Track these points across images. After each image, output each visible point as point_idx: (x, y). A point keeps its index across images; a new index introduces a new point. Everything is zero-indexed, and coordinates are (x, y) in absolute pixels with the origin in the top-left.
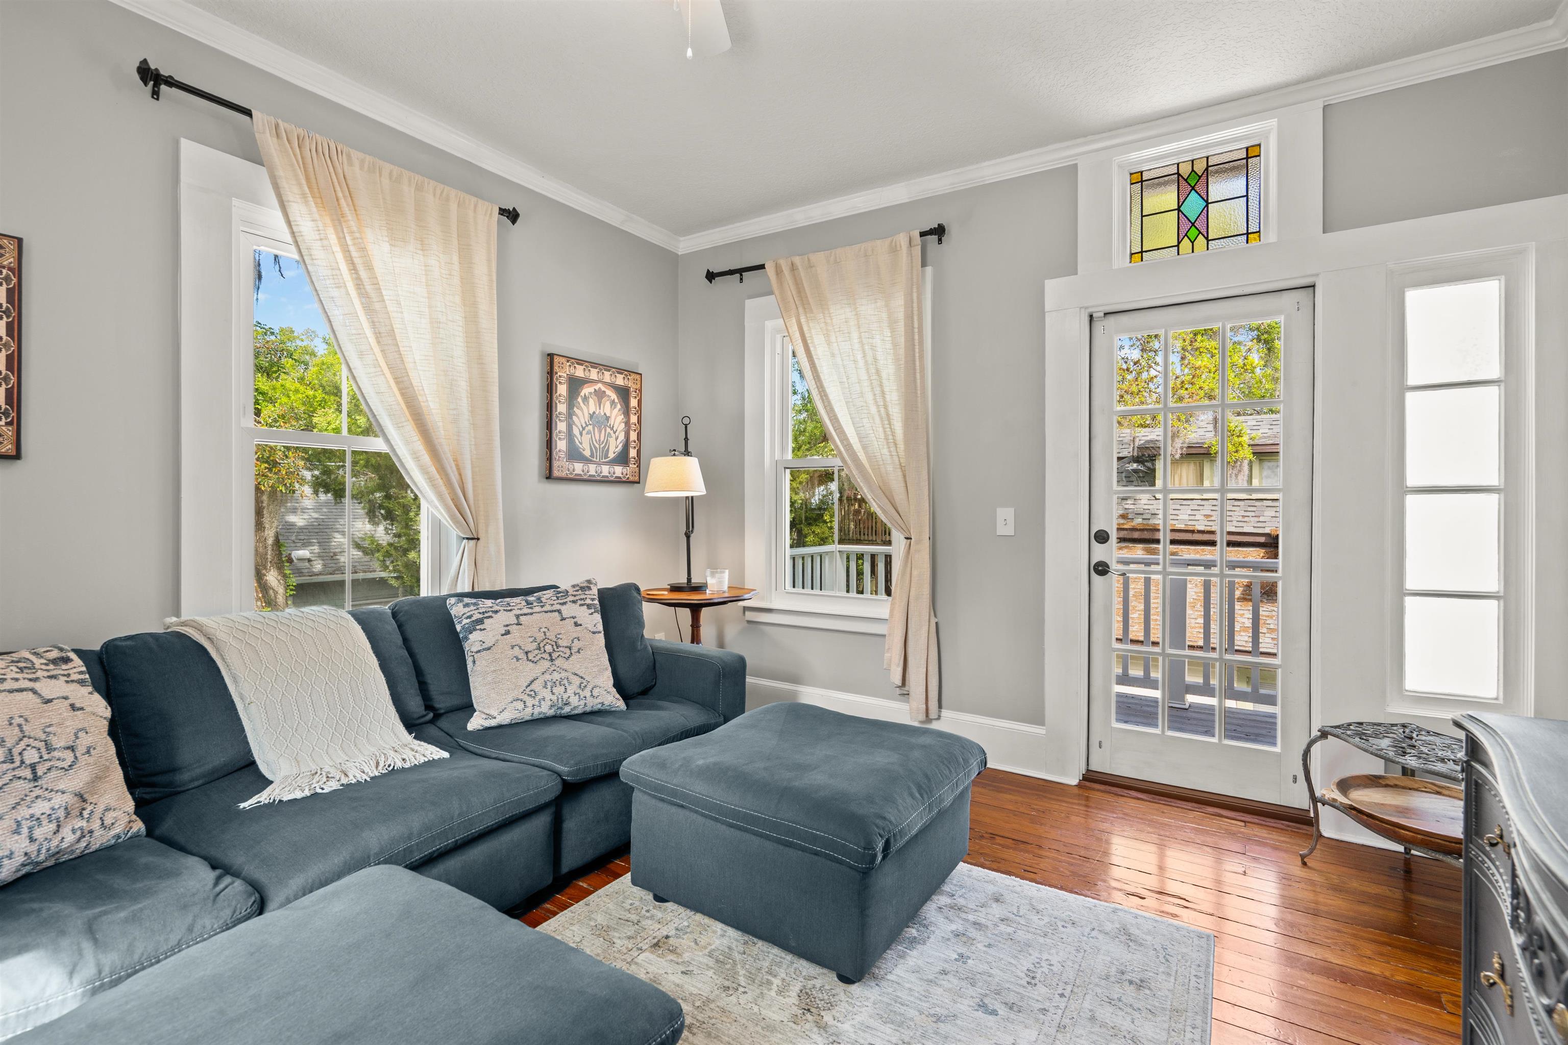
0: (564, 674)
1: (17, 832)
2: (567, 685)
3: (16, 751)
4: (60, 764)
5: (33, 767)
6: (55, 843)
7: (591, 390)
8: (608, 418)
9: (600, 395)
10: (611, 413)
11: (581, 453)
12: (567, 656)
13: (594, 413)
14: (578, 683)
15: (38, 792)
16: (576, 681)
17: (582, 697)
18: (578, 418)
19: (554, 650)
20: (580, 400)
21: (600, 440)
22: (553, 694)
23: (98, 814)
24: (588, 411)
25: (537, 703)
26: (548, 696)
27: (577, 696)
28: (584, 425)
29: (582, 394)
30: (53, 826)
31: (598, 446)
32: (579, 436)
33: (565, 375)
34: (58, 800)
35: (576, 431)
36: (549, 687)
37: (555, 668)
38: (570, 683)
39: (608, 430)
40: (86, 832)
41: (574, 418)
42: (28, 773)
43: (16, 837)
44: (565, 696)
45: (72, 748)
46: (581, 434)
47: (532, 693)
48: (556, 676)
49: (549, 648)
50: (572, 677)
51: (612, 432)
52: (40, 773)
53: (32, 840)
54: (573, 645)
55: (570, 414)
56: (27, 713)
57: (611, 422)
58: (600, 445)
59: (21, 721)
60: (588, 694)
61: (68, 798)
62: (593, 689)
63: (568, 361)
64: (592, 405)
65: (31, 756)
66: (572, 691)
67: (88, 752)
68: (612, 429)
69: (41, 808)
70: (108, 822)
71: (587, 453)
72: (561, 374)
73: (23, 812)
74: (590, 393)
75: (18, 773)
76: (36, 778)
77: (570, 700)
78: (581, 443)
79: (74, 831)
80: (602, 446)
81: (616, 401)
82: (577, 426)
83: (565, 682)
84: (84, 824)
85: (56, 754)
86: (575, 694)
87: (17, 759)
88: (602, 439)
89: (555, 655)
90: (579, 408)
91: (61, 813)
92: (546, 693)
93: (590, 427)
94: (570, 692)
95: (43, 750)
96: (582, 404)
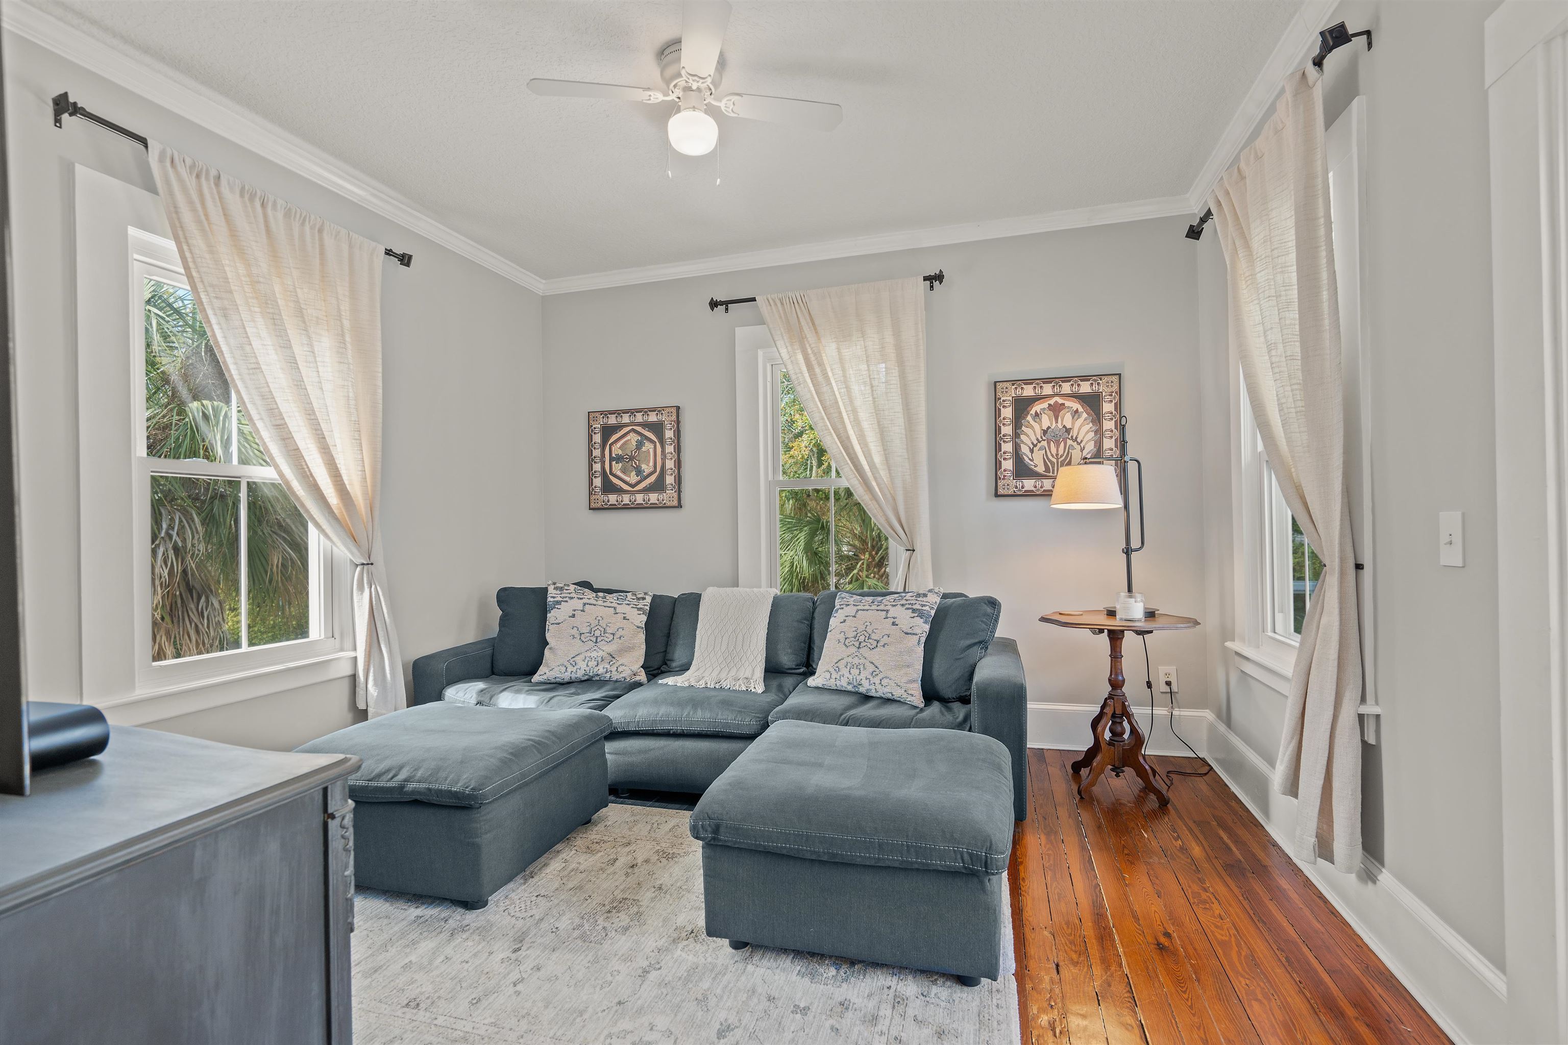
0: (862, 661)
1: (584, 661)
2: (862, 669)
3: (593, 630)
4: (606, 639)
5: (597, 637)
6: (596, 670)
7: (1045, 405)
8: (1068, 431)
9: (1056, 410)
10: (1073, 424)
11: (1031, 470)
12: (871, 647)
13: (1049, 428)
14: (871, 670)
15: (596, 648)
16: (871, 668)
17: (871, 682)
18: (1028, 436)
19: (864, 641)
20: (1029, 418)
21: (1057, 455)
22: (850, 674)
23: (616, 665)
24: (1041, 427)
25: (838, 678)
26: (847, 675)
27: (868, 681)
28: (1035, 442)
29: (1033, 412)
30: (596, 663)
31: (1055, 460)
32: (1029, 454)
33: (1011, 398)
34: (601, 653)
35: (1025, 449)
36: (848, 667)
37: (858, 654)
38: (865, 669)
39: (1069, 442)
40: (609, 670)
41: (1023, 437)
42: (594, 639)
43: (583, 662)
44: (859, 678)
45: (614, 634)
46: (1032, 451)
47: (837, 669)
48: (856, 661)
49: (862, 638)
50: (867, 664)
51: (1075, 444)
52: (598, 641)
53: (587, 666)
54: (882, 639)
55: (1016, 435)
56: (604, 616)
57: (1074, 433)
58: (1057, 459)
59: (600, 619)
60: (878, 682)
61: (604, 654)
62: (883, 678)
63: (1013, 385)
64: (1046, 421)
65: (597, 633)
66: (865, 675)
67: (620, 638)
68: (1076, 440)
69: (594, 654)
70: (620, 669)
71: (1041, 469)
72: (1004, 398)
73: (588, 654)
74: (1044, 409)
75: (591, 638)
76: (596, 642)
77: (862, 682)
78: (1032, 460)
79: (604, 668)
80: (1060, 460)
81: (1080, 409)
82: (1026, 444)
83: (862, 667)
84: (609, 667)
85: (607, 635)
86: (866, 679)
87: (593, 633)
88: (1061, 452)
89: (862, 644)
90: (1029, 426)
91: (600, 659)
92: (845, 671)
93: (1044, 443)
94: (863, 676)
95: (602, 632)
96: (1032, 422)
